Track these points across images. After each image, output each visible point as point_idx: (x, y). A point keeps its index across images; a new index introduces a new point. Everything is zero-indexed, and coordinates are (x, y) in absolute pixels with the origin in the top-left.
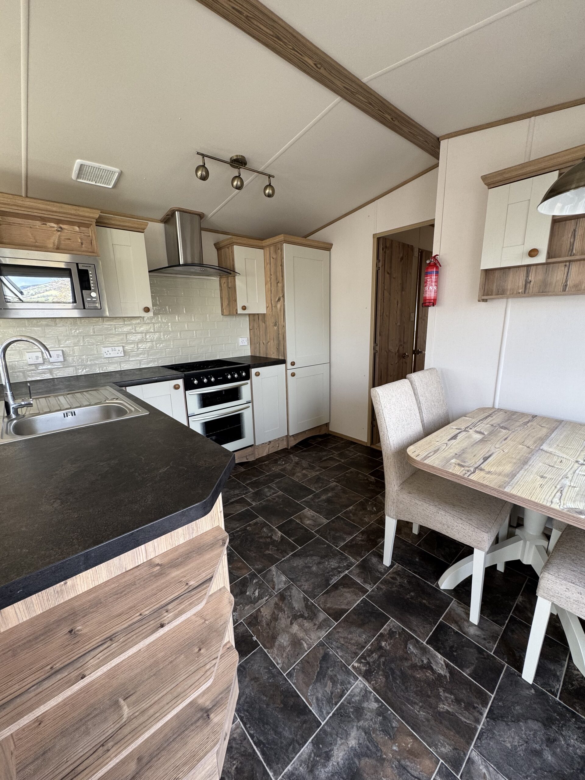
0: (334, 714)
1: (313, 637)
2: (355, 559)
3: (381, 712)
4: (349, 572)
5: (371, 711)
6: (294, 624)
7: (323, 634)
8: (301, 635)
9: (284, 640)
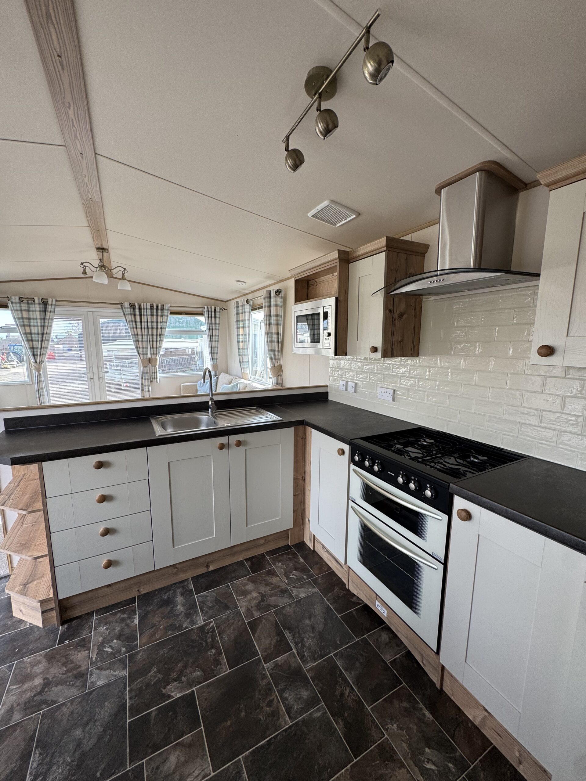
0: (196, 602)
1: (243, 603)
2: (311, 669)
3: (180, 627)
4: (293, 653)
5: (184, 622)
6: (258, 594)
7: (242, 611)
8: (249, 597)
9: (250, 587)
